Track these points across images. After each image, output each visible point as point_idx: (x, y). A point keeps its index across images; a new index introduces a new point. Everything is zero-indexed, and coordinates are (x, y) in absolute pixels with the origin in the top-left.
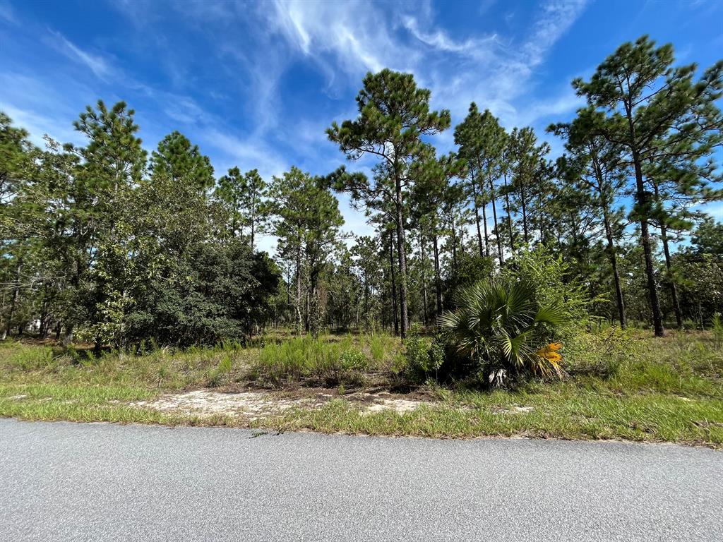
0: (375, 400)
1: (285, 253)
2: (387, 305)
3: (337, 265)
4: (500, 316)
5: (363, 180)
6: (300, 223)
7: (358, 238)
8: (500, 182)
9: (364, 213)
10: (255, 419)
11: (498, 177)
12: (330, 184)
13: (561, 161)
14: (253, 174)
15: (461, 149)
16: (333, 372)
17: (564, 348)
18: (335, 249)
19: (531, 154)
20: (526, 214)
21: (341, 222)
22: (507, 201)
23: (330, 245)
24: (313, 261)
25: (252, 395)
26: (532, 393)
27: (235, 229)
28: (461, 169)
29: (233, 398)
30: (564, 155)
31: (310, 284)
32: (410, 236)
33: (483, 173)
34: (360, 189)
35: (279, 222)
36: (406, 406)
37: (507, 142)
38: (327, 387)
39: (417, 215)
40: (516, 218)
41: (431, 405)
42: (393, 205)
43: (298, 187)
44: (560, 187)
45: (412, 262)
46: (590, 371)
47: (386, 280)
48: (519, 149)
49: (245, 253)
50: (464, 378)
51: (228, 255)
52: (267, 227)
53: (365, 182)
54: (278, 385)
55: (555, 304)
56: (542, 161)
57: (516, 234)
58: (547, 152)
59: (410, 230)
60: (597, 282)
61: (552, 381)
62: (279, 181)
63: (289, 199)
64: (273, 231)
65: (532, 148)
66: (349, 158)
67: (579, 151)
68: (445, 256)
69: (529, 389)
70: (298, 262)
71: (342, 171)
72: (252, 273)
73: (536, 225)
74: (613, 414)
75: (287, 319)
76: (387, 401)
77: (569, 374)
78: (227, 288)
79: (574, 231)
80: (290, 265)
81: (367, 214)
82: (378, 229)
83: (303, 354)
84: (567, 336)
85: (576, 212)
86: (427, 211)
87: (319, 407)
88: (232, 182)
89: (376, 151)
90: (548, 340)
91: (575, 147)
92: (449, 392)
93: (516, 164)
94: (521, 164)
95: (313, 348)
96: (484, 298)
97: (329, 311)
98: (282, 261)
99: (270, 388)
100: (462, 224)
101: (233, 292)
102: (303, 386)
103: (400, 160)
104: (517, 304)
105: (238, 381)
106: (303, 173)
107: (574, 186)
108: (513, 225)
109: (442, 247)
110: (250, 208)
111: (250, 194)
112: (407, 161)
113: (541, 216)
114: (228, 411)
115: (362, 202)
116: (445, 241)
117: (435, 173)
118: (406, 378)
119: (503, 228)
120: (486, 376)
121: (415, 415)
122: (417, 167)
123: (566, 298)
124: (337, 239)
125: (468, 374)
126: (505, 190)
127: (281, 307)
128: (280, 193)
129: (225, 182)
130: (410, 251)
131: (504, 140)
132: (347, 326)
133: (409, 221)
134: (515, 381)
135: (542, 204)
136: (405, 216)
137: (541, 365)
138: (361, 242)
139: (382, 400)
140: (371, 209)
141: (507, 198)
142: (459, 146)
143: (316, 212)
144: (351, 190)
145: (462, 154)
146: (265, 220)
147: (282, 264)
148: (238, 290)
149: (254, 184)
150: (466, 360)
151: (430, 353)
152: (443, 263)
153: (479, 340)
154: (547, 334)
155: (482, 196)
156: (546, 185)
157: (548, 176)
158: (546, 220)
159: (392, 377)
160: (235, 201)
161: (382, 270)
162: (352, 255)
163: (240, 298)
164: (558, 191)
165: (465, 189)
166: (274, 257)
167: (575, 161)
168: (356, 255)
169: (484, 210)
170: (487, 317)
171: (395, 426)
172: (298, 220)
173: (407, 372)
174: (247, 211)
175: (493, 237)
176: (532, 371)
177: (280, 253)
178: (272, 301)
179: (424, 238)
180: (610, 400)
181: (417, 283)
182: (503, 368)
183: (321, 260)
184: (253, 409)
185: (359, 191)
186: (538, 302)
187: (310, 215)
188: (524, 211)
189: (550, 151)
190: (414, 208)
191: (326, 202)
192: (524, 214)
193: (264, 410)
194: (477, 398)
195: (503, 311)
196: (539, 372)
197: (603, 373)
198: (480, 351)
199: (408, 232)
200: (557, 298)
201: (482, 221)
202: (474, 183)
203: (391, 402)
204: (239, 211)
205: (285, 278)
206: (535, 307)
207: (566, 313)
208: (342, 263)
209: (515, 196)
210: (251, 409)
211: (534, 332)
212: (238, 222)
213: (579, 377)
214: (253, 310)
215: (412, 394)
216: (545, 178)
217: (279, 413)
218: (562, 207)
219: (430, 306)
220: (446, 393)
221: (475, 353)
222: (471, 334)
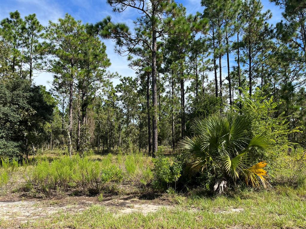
0: (127, 205)
1: (60, 87)
2: (143, 132)
3: (105, 99)
4: (225, 141)
5: (125, 30)
6: (73, 62)
7: (122, 78)
8: (234, 39)
9: (127, 57)
10: (26, 221)
11: (232, 35)
12: (98, 31)
13: (280, 26)
14: (31, 18)
15: (206, 10)
16: (95, 184)
17: (269, 166)
18: (103, 86)
19: (258, 18)
20: (252, 65)
21: (108, 63)
22: (238, 54)
23: (98, 82)
24: (84, 95)
25: (25, 203)
26: (245, 199)
27: (15, 65)
28: (204, 27)
29: (8, 205)
30: (282, 21)
31: (81, 114)
32: (163, 79)
33: (221, 31)
34: (123, 37)
35: (55, 61)
36: (150, 209)
37: (241, 7)
38: (90, 196)
39: (169, 62)
40: (244, 68)
41: (168, 208)
42: (150, 52)
43: (71, 32)
44: (278, 46)
45: (164, 99)
46: (287, 183)
47: (143, 112)
48: (250, 13)
49: (23, 86)
50: (196, 188)
51: (8, 87)
52: (43, 64)
53: (127, 32)
54: (48, 195)
55: (265, 133)
56: (266, 24)
57: (244, 80)
58: (270, 17)
59: (163, 74)
60: (298, 119)
61: (259, 190)
62: (55, 25)
63: (63, 42)
64: (49, 68)
65: (259, 13)
66: (115, 10)
67: (292, 19)
68: (190, 95)
69: (243, 196)
70: (71, 95)
71: (108, 21)
72: (29, 103)
73: (258, 74)
74: (296, 212)
75: (62, 143)
76: (137, 206)
77: (272, 185)
78: (6, 115)
79: (285, 80)
80: (65, 98)
81: (129, 59)
82: (138, 71)
83: (71, 170)
84: (272, 158)
85: (288, 65)
86: (177, 58)
87: (80, 212)
88: (13, 24)
89: (137, 6)
90: (258, 160)
91: (290, 16)
92: (184, 198)
93: (246, 25)
94: (250, 25)
95: (79, 165)
96: (214, 127)
97: (97, 136)
98: (57, 94)
99: (41, 198)
100: (203, 71)
101: (11, 119)
102: (69, 195)
103: (156, 16)
104: (237, 133)
105: (13, 192)
106: (76, 20)
107: (288, 45)
108: (242, 73)
109: (188, 88)
110: (29, 47)
111: (29, 35)
112: (162, 17)
113: (263, 67)
114: (3, 215)
115: (125, 48)
116: (191, 84)
117: (183, 28)
118: (152, 188)
119: (235, 75)
120: (212, 186)
121: (156, 215)
122: (169, 22)
123: (273, 129)
124: (105, 78)
125: (199, 185)
126: (237, 46)
127: (56, 132)
128: (55, 36)
129: (7, 23)
130: (163, 90)
131: (239, 5)
132: (112, 148)
133: (163, 66)
134: (233, 190)
135: (264, 58)
136: (159, 62)
137: (252, 178)
138: (124, 81)
139: (132, 205)
140: (132, 55)
141: (238, 52)
142: (204, 8)
143: (86, 54)
144: (116, 37)
145: (206, 14)
146: (42, 58)
147: (58, 97)
148: (16, 117)
149: (32, 27)
150: (198, 174)
151: (171, 169)
152: (188, 100)
153: (208, 159)
154: (258, 155)
155: (219, 50)
156: (268, 44)
157: (269, 37)
158: (266, 70)
159: (142, 187)
160: (15, 41)
161: (140, 105)
162: (117, 92)
163: (18, 123)
164: (276, 48)
165: (207, 43)
166: (50, 90)
167: (289, 26)
168: (120, 91)
169: (220, 60)
170: (215, 142)
171: (139, 224)
172: (71, 60)
173: (153, 183)
174: (26, 50)
175: (226, 82)
176: (246, 183)
177: (55, 87)
178: (49, 128)
179: (174, 80)
180: (296, 203)
181: (168, 115)
182: (225, 180)
183: (91, 94)
184: (25, 214)
185: (122, 39)
186: (253, 131)
187: (81, 57)
188: (250, 63)
189: (272, 17)
190: (168, 56)
191: (95, 47)
192: (250, 65)
193: (34, 214)
194: (204, 202)
195: (227, 138)
196: (250, 183)
197: (295, 184)
198: (208, 168)
199: (162, 75)
200: (267, 129)
201: (219, 69)
202: (214, 38)
203: (139, 206)
204: (19, 49)
205: (60, 108)
206: (251, 135)
207: (272, 140)
208: (109, 97)
209: (245, 50)
210: (23, 214)
211: (248, 154)
212: (18, 58)
213: (278, 187)
214: (30, 134)
215: (156, 200)
216: (267, 38)
217: (47, 217)
218: (277, 61)
219: (177, 133)
220: (181, 198)
221: (205, 169)
222: (203, 155)
